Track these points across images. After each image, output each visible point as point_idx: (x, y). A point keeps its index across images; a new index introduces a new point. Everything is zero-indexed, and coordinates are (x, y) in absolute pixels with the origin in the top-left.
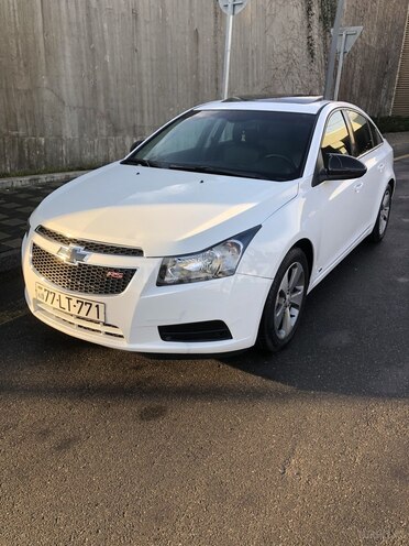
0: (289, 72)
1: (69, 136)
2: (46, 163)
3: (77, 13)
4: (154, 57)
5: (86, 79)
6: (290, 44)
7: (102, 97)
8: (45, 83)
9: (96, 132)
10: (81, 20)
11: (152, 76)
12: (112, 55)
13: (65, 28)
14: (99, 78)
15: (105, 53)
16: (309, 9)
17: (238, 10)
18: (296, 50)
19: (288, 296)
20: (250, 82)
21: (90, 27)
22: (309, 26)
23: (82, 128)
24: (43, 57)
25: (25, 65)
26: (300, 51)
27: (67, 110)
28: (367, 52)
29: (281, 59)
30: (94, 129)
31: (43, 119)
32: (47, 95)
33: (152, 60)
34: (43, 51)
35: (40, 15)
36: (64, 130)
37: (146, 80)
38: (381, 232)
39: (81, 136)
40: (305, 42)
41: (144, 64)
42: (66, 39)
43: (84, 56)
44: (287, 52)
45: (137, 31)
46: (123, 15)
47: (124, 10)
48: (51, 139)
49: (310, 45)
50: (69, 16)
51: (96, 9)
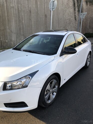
0: (70, 24)
1: (14, 40)
2: (8, 46)
3: (16, 11)
4: (35, 21)
5: (18, 27)
6: (70, 17)
7: (22, 31)
8: (8, 28)
9: (20, 39)
10: (17, 13)
11: (35, 25)
12: (24, 21)
13: (13, 15)
14: (21, 26)
15: (23, 21)
16: (75, 9)
17: (54, 9)
18: (71, 18)
19: (51, 90)
20: (60, 26)
21: (19, 15)
22: (75, 13)
23: (17, 38)
24: (7, 22)
25: (3, 24)
26: (73, 19)
27: (13, 34)
28: (91, 18)
29: (68, 21)
30: (20, 38)
31: (7, 36)
32: (8, 30)
33: (35, 22)
34: (7, 21)
35: (6, 12)
36: (12, 39)
37: (33, 26)
38: (88, 65)
39: (17, 40)
40: (74, 17)
41: (33, 23)
42: (13, 17)
43: (17, 21)
44: (69, 19)
45: (31, 15)
46: (27, 12)
47: (28, 10)
48: (9, 41)
49: (75, 17)
50: (14, 12)
51: (20, 11)
